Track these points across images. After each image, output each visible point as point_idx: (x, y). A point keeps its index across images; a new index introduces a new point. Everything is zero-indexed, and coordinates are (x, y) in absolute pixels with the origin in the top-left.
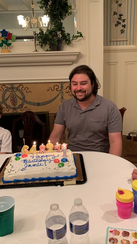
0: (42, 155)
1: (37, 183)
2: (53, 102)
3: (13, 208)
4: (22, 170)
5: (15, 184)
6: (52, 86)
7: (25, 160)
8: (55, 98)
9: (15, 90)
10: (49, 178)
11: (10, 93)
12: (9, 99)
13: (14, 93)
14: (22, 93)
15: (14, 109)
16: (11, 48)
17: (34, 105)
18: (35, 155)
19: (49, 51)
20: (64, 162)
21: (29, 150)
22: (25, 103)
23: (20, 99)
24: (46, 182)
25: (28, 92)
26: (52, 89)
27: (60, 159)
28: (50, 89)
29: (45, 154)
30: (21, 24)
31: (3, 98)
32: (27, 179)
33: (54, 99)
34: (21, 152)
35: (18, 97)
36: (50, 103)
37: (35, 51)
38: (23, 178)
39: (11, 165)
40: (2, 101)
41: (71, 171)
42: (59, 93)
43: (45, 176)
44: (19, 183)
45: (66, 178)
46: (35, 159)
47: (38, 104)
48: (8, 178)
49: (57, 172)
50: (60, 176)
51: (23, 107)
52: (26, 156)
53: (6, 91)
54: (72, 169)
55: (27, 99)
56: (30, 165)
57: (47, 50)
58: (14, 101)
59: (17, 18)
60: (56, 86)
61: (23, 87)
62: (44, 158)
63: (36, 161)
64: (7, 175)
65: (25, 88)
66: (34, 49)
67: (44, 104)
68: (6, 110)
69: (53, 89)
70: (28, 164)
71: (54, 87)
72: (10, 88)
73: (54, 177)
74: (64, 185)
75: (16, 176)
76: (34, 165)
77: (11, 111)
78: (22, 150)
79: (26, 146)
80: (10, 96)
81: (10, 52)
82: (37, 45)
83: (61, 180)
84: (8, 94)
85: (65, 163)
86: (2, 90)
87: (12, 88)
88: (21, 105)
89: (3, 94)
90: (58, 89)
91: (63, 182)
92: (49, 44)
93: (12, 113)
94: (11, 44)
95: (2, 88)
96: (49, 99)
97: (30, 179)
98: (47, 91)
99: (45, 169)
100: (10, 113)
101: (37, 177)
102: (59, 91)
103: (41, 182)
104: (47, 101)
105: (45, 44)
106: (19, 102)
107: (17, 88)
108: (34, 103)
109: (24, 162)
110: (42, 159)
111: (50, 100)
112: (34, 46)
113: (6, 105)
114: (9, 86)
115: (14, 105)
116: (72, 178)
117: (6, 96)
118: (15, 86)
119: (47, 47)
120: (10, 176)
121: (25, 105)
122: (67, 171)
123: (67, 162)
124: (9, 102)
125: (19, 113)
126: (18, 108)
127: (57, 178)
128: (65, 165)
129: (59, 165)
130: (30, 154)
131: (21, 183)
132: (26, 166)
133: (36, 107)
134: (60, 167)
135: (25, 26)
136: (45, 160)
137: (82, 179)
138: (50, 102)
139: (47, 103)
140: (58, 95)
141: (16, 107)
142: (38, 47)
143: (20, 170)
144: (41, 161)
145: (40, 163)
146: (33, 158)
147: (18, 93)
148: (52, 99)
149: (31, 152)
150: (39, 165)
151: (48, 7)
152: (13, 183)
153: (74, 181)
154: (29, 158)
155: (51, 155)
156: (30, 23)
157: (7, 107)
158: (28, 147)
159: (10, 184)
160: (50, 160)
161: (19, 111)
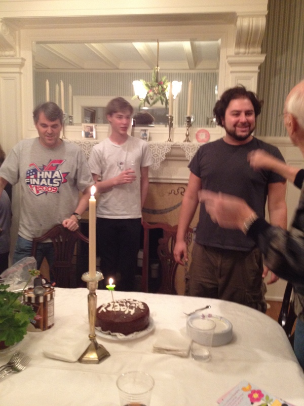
2: (175, 210)
6: (177, 188)
8: (179, 205)
17: (148, 212)
28: (173, 192)
36: (171, 212)
47: (154, 212)
60: (181, 188)
67: (162, 212)
69: (176, 192)
90: (183, 192)
98: (168, 194)
104: (166, 208)
108: (148, 209)
111: (171, 208)
138: (171, 210)
139: (166, 211)
148: (175, 206)
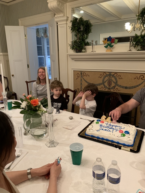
0: (113, 124)
1: (104, 142)
3: (82, 151)
4: (97, 131)
5: (91, 138)
6: (139, 76)
7: (101, 125)
8: (140, 85)
9: (111, 76)
10: (112, 141)
11: (108, 78)
12: (107, 82)
13: (110, 79)
14: (116, 79)
15: (109, 89)
16: (113, 49)
17: (123, 88)
18: (109, 123)
19: (140, 50)
20: (126, 133)
21: (106, 119)
22: (117, 86)
23: (114, 83)
24: (110, 143)
25: (120, 79)
26: (138, 78)
27: (124, 130)
29: (115, 125)
30: (127, 29)
31: (103, 81)
32: (99, 137)
33: (138, 86)
34: (101, 119)
35: (113, 81)
37: (129, 50)
38: (96, 136)
39: (92, 125)
40: (102, 82)
41: (129, 141)
42: (144, 81)
43: (110, 139)
44: (93, 138)
45: (124, 145)
46: (107, 126)
47: (126, 88)
48: (88, 133)
49: (119, 139)
50: (120, 142)
51: (115, 88)
52: (103, 122)
53: (106, 76)
54: (130, 140)
55: (119, 83)
56: (103, 129)
57: (139, 49)
58: (110, 84)
59: (125, 24)
60: (142, 76)
61: (117, 75)
62: (114, 127)
63: (108, 128)
64: (88, 131)
65: (118, 76)
66: (129, 49)
67: (130, 88)
68: (104, 89)
70: (102, 128)
71: (140, 76)
72: (108, 75)
73: (117, 141)
74: (121, 149)
75: (92, 133)
76: (105, 130)
77: (107, 90)
78: (102, 118)
79: (104, 116)
80: (107, 80)
81: (112, 51)
82: (132, 46)
83: (120, 145)
84: (107, 78)
85: (127, 135)
86: (103, 75)
87: (110, 75)
88: (114, 87)
89: (103, 78)
90: (143, 78)
91: (121, 147)
92: (141, 46)
93: (107, 91)
94: (113, 46)
95: (103, 74)
96: (135, 84)
97: (101, 138)
98: (134, 79)
99: (111, 134)
100: (106, 91)
101: (105, 138)
102: (144, 80)
103: (107, 142)
104: (133, 86)
105: (138, 46)
106: (113, 85)
107: (113, 76)
108: (123, 86)
109: (100, 126)
110: (112, 127)
112: (129, 47)
113: (104, 85)
114: (108, 74)
115: (109, 86)
116: (128, 146)
117: (105, 80)
118: (112, 74)
119: (139, 47)
120: (89, 132)
121: (117, 87)
122: (126, 140)
123: (128, 135)
124: (106, 84)
125: (112, 92)
126: (112, 88)
127: (118, 143)
128: (126, 136)
129: (121, 135)
130: (106, 122)
131: (95, 138)
132: (100, 129)
133: (125, 89)
134: (122, 136)
135: (130, 30)
136: (114, 129)
137: (135, 150)
138: (135, 87)
139: (132, 87)
140: (142, 83)
141: (110, 87)
142: (132, 47)
143: (96, 131)
144: (111, 128)
145: (109, 129)
146: (107, 125)
147: (113, 79)
149: (107, 121)
150: (109, 131)
151: (144, 18)
152: (90, 137)
153: (129, 149)
154: (104, 124)
155: (119, 126)
156: (134, 27)
157: (104, 87)
158: (105, 117)
159: (88, 137)
160: (117, 130)
161: (112, 91)
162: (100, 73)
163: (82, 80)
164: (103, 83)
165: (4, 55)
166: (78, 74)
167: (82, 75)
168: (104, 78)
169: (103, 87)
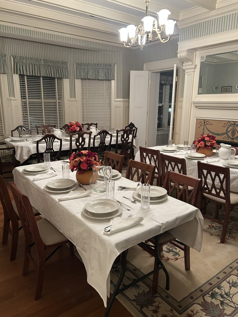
9: (235, 126)
12: (231, 132)
13: (234, 128)
15: (232, 139)
31: (227, 130)
35: (237, 131)
40: (225, 132)
58: (233, 134)
68: (227, 139)
80: (231, 129)
84: (231, 127)
86: (227, 125)
87: (234, 124)
88: (237, 137)
95: (228, 123)
113: (228, 135)
114: (233, 123)
115: (233, 136)
117: (229, 130)
124: (230, 134)
126: (235, 139)
162: (224, 122)
163: (205, 128)
164: (227, 133)
165: (124, 101)
166: (201, 123)
167: (205, 123)
168: (228, 128)
169: (227, 137)
